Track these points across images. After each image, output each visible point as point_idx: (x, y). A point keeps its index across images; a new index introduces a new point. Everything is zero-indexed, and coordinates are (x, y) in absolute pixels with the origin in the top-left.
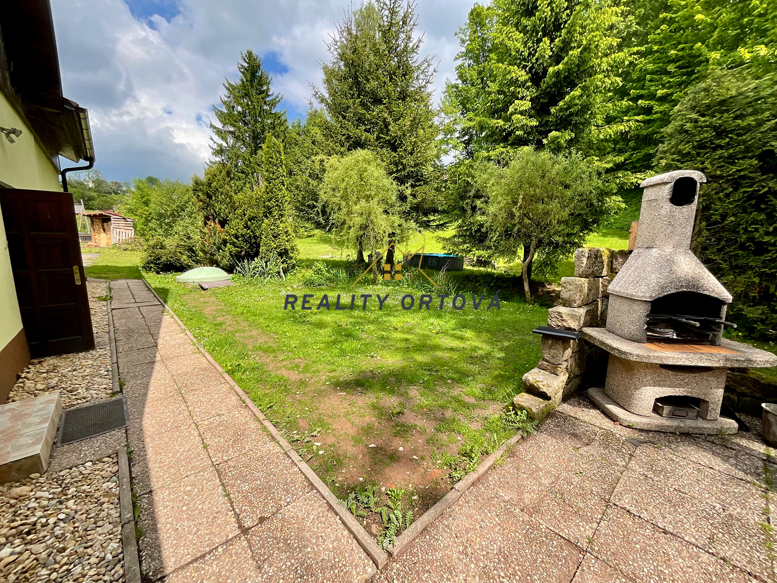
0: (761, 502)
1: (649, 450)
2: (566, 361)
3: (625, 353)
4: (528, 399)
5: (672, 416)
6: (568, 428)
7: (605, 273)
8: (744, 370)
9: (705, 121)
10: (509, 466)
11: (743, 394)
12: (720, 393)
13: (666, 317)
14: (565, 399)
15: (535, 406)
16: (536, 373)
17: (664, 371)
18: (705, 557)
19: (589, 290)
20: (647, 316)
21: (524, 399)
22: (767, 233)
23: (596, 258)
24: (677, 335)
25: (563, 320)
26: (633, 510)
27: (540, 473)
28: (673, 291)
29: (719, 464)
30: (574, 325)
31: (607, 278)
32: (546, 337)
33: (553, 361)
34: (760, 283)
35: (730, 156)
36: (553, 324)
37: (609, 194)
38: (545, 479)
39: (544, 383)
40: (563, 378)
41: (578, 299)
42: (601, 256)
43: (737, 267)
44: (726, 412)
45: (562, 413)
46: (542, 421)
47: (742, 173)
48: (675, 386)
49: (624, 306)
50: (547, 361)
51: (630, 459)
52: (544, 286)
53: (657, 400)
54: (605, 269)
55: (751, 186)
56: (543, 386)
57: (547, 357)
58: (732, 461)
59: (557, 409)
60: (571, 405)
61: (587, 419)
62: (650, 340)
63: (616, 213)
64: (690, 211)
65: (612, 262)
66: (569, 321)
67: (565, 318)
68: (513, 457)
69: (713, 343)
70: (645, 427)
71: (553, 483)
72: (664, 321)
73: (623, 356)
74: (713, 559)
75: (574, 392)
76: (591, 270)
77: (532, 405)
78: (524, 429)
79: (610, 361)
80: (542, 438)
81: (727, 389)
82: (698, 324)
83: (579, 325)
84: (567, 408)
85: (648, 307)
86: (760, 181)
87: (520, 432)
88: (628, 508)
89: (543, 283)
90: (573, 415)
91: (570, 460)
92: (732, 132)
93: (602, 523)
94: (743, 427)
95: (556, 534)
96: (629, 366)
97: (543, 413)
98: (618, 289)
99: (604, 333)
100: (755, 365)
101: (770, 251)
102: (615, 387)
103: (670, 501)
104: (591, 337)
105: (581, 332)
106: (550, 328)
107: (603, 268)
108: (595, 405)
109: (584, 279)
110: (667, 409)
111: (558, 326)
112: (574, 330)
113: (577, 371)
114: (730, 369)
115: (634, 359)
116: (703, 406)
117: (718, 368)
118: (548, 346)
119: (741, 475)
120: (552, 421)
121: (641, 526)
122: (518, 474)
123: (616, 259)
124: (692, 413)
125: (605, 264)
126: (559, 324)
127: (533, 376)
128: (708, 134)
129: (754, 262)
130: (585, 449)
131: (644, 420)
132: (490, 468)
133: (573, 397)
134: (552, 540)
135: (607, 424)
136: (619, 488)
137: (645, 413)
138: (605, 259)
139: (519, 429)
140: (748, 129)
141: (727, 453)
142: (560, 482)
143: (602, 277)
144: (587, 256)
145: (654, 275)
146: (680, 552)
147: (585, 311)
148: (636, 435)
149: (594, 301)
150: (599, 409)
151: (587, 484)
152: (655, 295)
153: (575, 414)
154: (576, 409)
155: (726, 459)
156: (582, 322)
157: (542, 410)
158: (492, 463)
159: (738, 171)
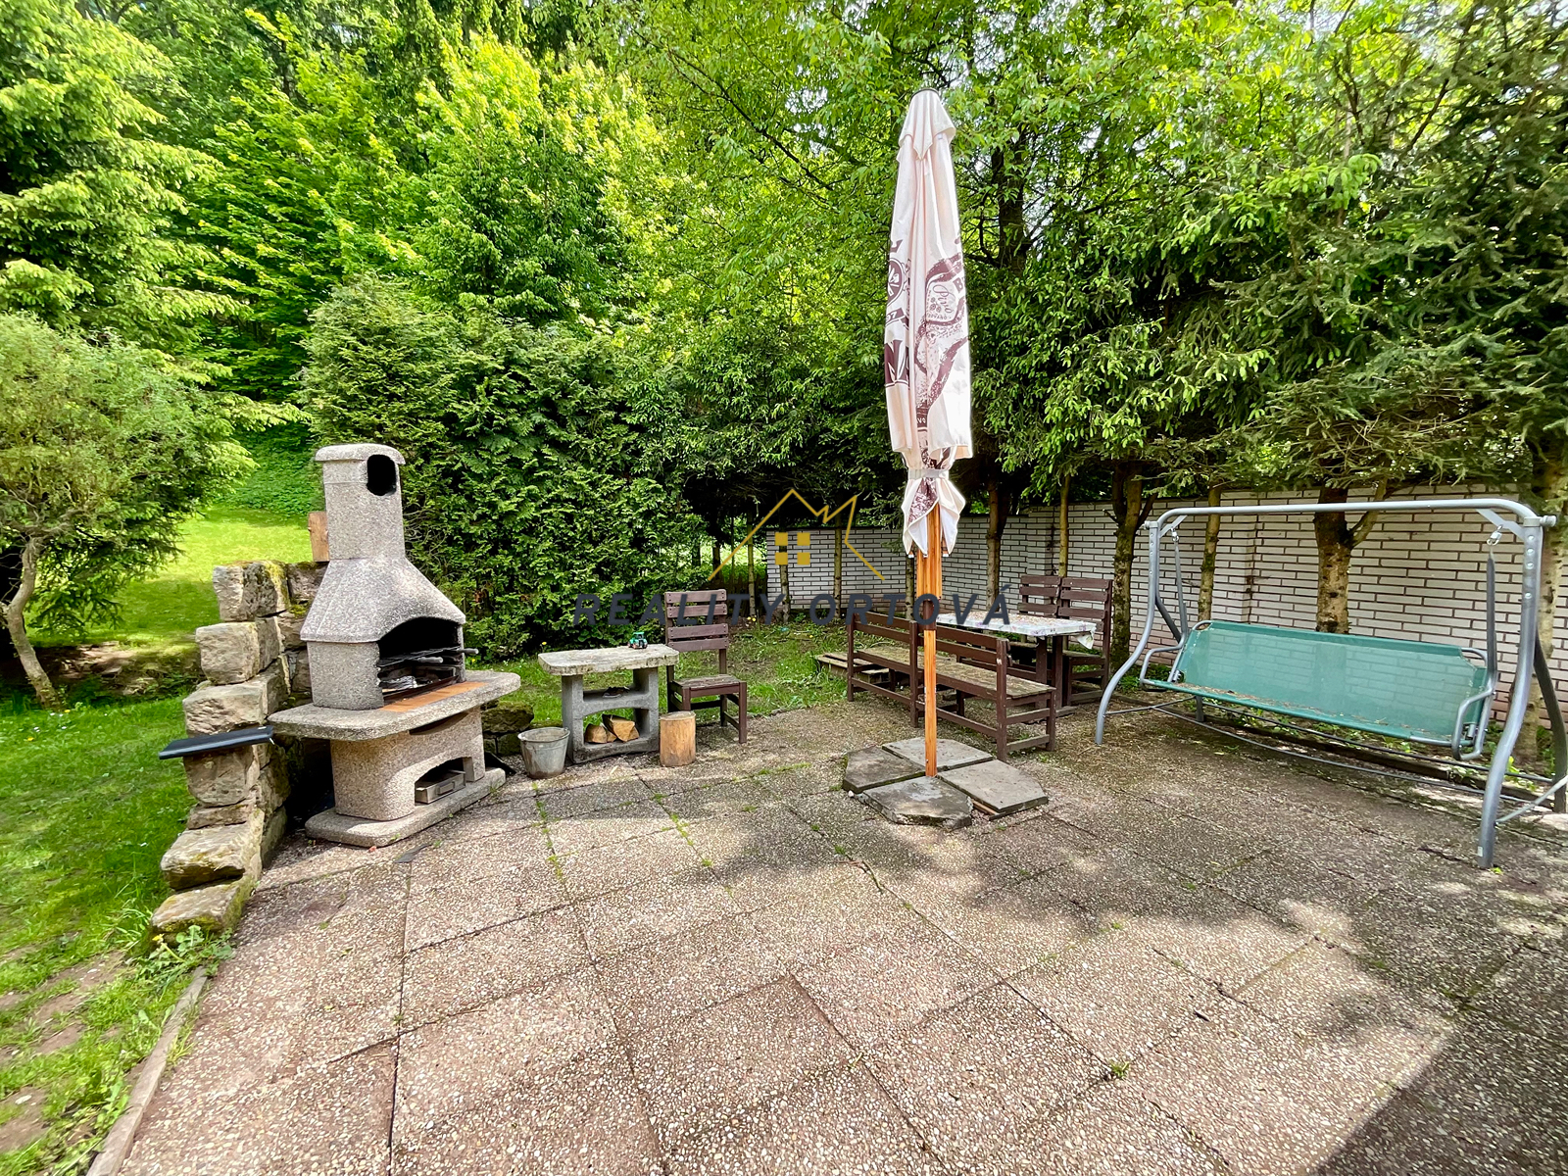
0: (543, 839)
1: (428, 856)
2: (253, 789)
3: (362, 731)
4: (191, 901)
5: (440, 796)
6: (296, 904)
7: (280, 606)
8: (492, 704)
9: (367, 352)
10: (207, 1043)
11: (499, 734)
12: (479, 741)
13: (401, 659)
14: (268, 862)
15: (215, 903)
16: (190, 841)
17: (416, 737)
18: (519, 926)
19: (262, 642)
20: (378, 665)
21: (178, 906)
22: (472, 522)
23: (260, 581)
24: (418, 682)
25: (226, 713)
26: (437, 939)
27: (279, 1004)
28: (401, 621)
29: (500, 826)
30: (252, 715)
31: (287, 614)
32: (195, 758)
33: (228, 799)
34: (479, 589)
35: (411, 414)
36: (203, 728)
37: (215, 437)
38: (292, 1006)
39: (221, 849)
40: (256, 822)
41: (246, 663)
42: (268, 577)
43: (450, 570)
44: (491, 763)
45: (273, 888)
46: (238, 925)
47: (430, 440)
48: (434, 754)
49: (340, 657)
50: (210, 806)
51: (409, 884)
52: (79, 655)
53: (418, 783)
54: (280, 599)
55: (443, 459)
56: (221, 855)
57: (208, 796)
58: (511, 814)
59: (259, 887)
60: (284, 865)
61: (323, 870)
62: (389, 699)
63: (238, 476)
64: (393, 501)
65: (289, 584)
66: (240, 711)
67: (228, 707)
68: (206, 1023)
69: (458, 680)
70: (413, 831)
71: (309, 999)
72: (396, 667)
73: (360, 737)
74: (526, 921)
75: (279, 841)
76: (255, 605)
77: (206, 905)
78: (204, 962)
79: (335, 756)
80: (252, 951)
81: (486, 734)
82: (441, 660)
83: (262, 713)
84: (278, 875)
85: (376, 651)
86: (451, 453)
87: (200, 972)
88: (429, 941)
89: (72, 648)
90: (295, 878)
91: (322, 948)
92: (406, 378)
93: (405, 986)
94: (509, 772)
95: (347, 1057)
96: (367, 749)
97: (236, 909)
98: (320, 631)
99: (313, 712)
100: (505, 693)
101: (478, 546)
102: (354, 796)
103: (470, 898)
104: (292, 726)
105: (268, 723)
106: (199, 737)
107: (275, 597)
108: (325, 842)
109: (247, 625)
110: (431, 789)
111: (216, 728)
112: (256, 724)
113: (276, 800)
114: (483, 707)
115: (376, 735)
116: (466, 766)
117: (471, 710)
118: (205, 774)
119: (522, 823)
120: (258, 913)
121: (451, 949)
122: (233, 1040)
123: (297, 579)
124: (459, 781)
125: (278, 588)
126: (218, 723)
127: (186, 850)
128: (377, 375)
129: (466, 560)
130: (340, 914)
131: (409, 821)
132: (163, 1078)
133: (282, 850)
134: (344, 1070)
135: (358, 858)
136: (409, 927)
137: (406, 810)
138: (276, 580)
139: (192, 968)
140: (424, 379)
141: (504, 809)
142: (322, 987)
143: (277, 614)
144: (241, 579)
145: (371, 601)
146: (496, 941)
147: (265, 683)
148: (405, 848)
149: (274, 661)
150: (336, 844)
151: (365, 958)
152: (381, 631)
153: (298, 874)
154: (295, 867)
155: (504, 818)
156: (265, 706)
157: (233, 903)
158: (161, 1067)
159: (424, 435)
